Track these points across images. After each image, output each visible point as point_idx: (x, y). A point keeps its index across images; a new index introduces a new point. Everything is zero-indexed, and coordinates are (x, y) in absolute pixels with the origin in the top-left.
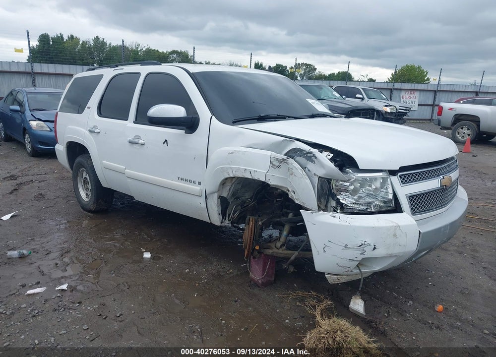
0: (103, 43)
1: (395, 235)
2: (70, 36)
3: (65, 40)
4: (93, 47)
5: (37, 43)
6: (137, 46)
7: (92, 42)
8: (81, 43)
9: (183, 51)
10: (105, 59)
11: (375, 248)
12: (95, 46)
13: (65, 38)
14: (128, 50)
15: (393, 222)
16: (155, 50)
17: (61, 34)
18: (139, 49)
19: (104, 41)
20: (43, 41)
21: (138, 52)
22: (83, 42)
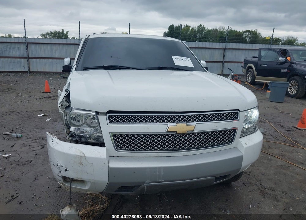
0: (204, 28)
1: (81, 164)
2: (186, 25)
3: (183, 28)
4: (197, 31)
5: (168, 30)
6: (223, 29)
7: (197, 28)
8: (191, 28)
9: (254, 30)
10: (203, 38)
11: (66, 170)
12: (198, 30)
13: (183, 27)
14: (218, 32)
15: (82, 152)
16: (234, 31)
17: (181, 24)
18: (224, 31)
19: (204, 27)
20: (171, 29)
21: (223, 32)
22: (192, 28)
